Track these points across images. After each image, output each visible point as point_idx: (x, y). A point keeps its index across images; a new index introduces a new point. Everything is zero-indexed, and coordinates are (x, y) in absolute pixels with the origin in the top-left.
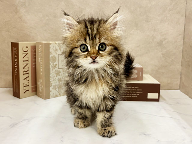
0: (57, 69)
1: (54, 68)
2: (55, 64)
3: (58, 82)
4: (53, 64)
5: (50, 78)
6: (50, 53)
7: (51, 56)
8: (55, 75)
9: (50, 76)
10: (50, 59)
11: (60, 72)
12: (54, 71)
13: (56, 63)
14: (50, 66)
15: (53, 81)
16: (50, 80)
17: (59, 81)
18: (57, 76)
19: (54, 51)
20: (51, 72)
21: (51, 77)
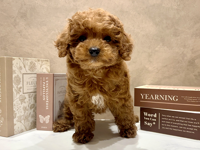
0: (21, 93)
1: (18, 93)
2: (19, 86)
3: (23, 112)
4: (17, 87)
5: (14, 107)
6: (13, 72)
7: (14, 76)
8: (20, 102)
9: (14, 103)
10: (13, 80)
11: (26, 98)
12: (18, 96)
13: (21, 85)
14: (14, 89)
15: (17, 110)
16: (14, 109)
17: (24, 110)
18: (21, 104)
19: (18, 69)
20: (15, 98)
21: (15, 105)
